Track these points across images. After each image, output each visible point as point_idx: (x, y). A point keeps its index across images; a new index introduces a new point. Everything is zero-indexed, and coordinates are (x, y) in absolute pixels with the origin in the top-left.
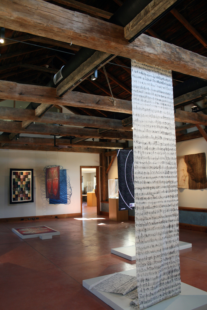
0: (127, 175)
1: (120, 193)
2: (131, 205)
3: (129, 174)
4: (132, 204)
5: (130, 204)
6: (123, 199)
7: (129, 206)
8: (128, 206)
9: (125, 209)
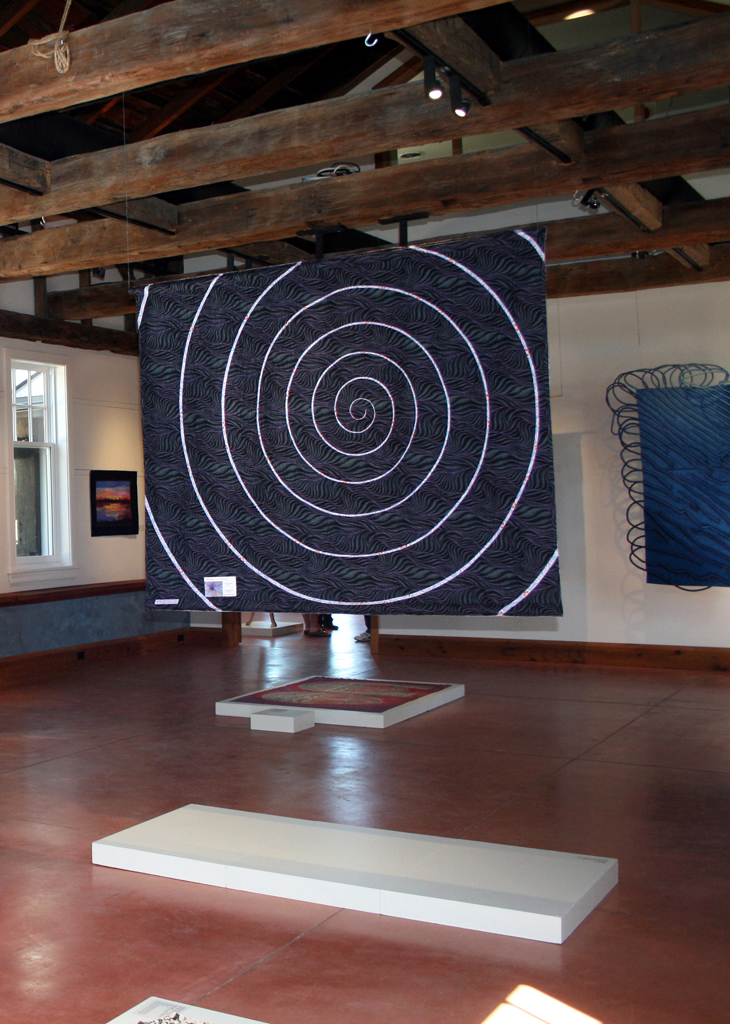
0: (190, 419)
1: (152, 518)
2: (212, 588)
3: (201, 412)
4: (220, 584)
5: (207, 580)
6: (167, 550)
7: (202, 591)
8: (196, 590)
9: (175, 601)
